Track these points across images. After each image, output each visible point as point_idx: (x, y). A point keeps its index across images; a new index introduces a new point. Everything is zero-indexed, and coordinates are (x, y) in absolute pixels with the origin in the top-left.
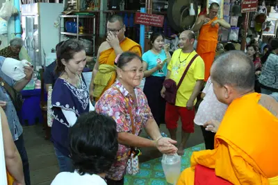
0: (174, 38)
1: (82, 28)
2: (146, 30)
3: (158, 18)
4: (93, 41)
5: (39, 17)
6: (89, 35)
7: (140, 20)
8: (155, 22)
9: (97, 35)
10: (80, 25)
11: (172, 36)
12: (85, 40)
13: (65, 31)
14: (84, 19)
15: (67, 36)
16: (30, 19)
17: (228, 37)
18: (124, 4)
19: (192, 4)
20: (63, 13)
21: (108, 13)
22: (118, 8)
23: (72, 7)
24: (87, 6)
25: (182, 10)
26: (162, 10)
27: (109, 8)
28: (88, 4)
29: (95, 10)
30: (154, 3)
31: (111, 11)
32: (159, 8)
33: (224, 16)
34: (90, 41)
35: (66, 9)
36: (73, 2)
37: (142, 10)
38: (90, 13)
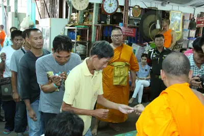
0: (145, 45)
1: (79, 36)
2: (124, 39)
3: (132, 30)
4: (86, 46)
5: (50, 28)
6: (84, 42)
8: (129, 33)
9: (90, 42)
10: (78, 34)
11: (144, 44)
12: (81, 45)
14: (82, 30)
17: (188, 45)
18: (109, 20)
19: (158, 21)
20: (67, 26)
21: (98, 26)
22: (106, 23)
23: (74, 21)
24: (84, 21)
25: (150, 25)
26: (138, 24)
27: (99, 22)
28: (85, 19)
29: (90, 24)
30: (132, 19)
31: (100, 25)
32: (136, 23)
33: (183, 30)
34: (84, 46)
35: (69, 23)
36: (74, 18)
37: (120, 25)
38: (85, 26)
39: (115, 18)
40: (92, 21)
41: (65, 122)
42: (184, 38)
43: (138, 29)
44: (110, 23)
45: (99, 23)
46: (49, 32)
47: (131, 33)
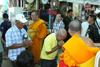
2: (51, 16)
3: (55, 12)
5: (15, 12)
7: (49, 13)
10: (29, 15)
12: (30, 20)
16: (12, 13)
17: (81, 18)
18: (44, 7)
19: (67, 7)
20: (23, 11)
21: (38, 10)
22: (42, 9)
23: (26, 8)
25: (64, 9)
26: (58, 9)
27: (39, 9)
28: (32, 7)
31: (39, 10)
32: (57, 9)
33: (79, 11)
35: (24, 9)
36: (27, 7)
37: (50, 9)
38: (32, 10)
39: (47, 6)
40: (35, 8)
41: (25, 56)
42: (79, 15)
43: (58, 11)
44: (44, 9)
46: (14, 14)
47: (55, 14)
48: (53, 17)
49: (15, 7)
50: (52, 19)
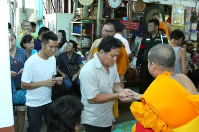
1: (84, 30)
2: (127, 33)
3: (135, 24)
4: (91, 39)
5: (57, 23)
6: (90, 35)
8: (133, 27)
9: (95, 35)
10: (83, 28)
12: (86, 39)
13: (74, 32)
14: (86, 24)
15: (75, 36)
16: (51, 24)
18: (113, 14)
19: (160, 15)
20: (72, 20)
21: (102, 20)
22: (110, 17)
23: (79, 16)
24: (89, 16)
26: (141, 18)
28: (90, 14)
29: (95, 18)
30: (135, 13)
31: (105, 19)
32: (139, 17)
33: (185, 23)
34: (89, 39)
35: (75, 18)
36: (79, 13)
37: (124, 19)
38: (90, 20)
39: (119, 12)
40: (96, 15)
42: (186, 31)
43: (141, 22)
44: (114, 17)
45: (104, 18)
46: (55, 27)
47: (135, 27)
48: (131, 34)
49: (58, 13)
50: (129, 37)
